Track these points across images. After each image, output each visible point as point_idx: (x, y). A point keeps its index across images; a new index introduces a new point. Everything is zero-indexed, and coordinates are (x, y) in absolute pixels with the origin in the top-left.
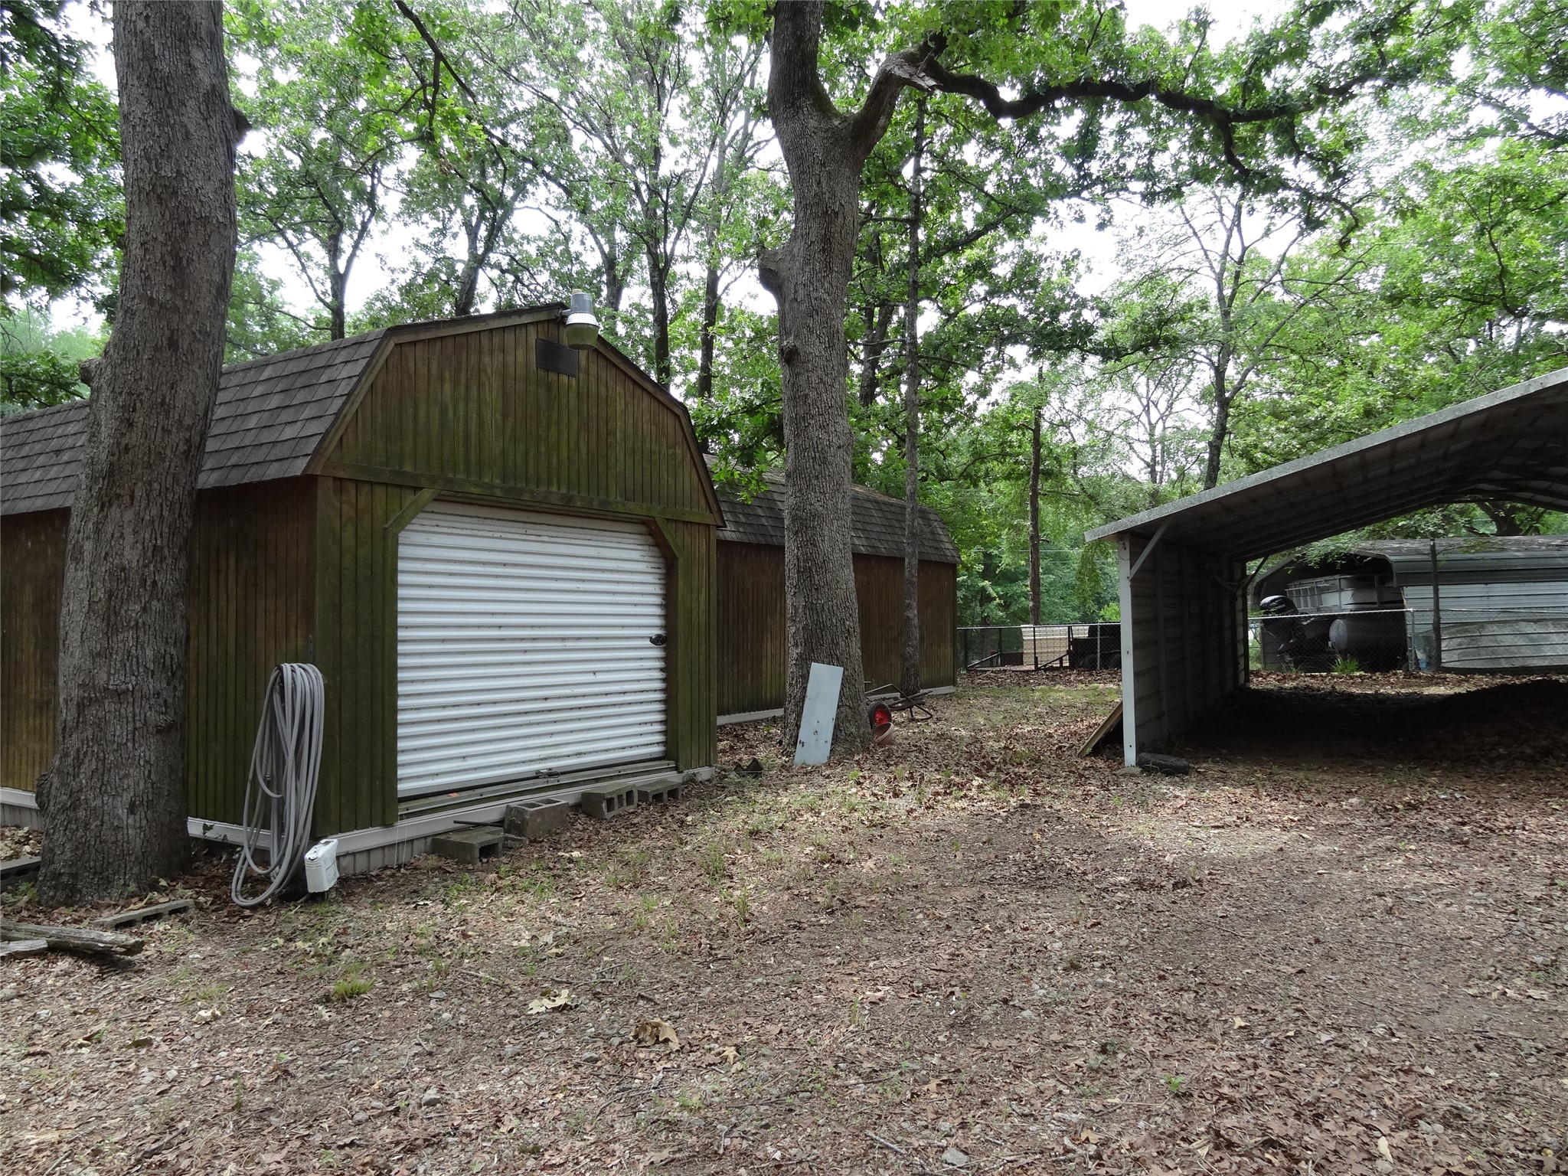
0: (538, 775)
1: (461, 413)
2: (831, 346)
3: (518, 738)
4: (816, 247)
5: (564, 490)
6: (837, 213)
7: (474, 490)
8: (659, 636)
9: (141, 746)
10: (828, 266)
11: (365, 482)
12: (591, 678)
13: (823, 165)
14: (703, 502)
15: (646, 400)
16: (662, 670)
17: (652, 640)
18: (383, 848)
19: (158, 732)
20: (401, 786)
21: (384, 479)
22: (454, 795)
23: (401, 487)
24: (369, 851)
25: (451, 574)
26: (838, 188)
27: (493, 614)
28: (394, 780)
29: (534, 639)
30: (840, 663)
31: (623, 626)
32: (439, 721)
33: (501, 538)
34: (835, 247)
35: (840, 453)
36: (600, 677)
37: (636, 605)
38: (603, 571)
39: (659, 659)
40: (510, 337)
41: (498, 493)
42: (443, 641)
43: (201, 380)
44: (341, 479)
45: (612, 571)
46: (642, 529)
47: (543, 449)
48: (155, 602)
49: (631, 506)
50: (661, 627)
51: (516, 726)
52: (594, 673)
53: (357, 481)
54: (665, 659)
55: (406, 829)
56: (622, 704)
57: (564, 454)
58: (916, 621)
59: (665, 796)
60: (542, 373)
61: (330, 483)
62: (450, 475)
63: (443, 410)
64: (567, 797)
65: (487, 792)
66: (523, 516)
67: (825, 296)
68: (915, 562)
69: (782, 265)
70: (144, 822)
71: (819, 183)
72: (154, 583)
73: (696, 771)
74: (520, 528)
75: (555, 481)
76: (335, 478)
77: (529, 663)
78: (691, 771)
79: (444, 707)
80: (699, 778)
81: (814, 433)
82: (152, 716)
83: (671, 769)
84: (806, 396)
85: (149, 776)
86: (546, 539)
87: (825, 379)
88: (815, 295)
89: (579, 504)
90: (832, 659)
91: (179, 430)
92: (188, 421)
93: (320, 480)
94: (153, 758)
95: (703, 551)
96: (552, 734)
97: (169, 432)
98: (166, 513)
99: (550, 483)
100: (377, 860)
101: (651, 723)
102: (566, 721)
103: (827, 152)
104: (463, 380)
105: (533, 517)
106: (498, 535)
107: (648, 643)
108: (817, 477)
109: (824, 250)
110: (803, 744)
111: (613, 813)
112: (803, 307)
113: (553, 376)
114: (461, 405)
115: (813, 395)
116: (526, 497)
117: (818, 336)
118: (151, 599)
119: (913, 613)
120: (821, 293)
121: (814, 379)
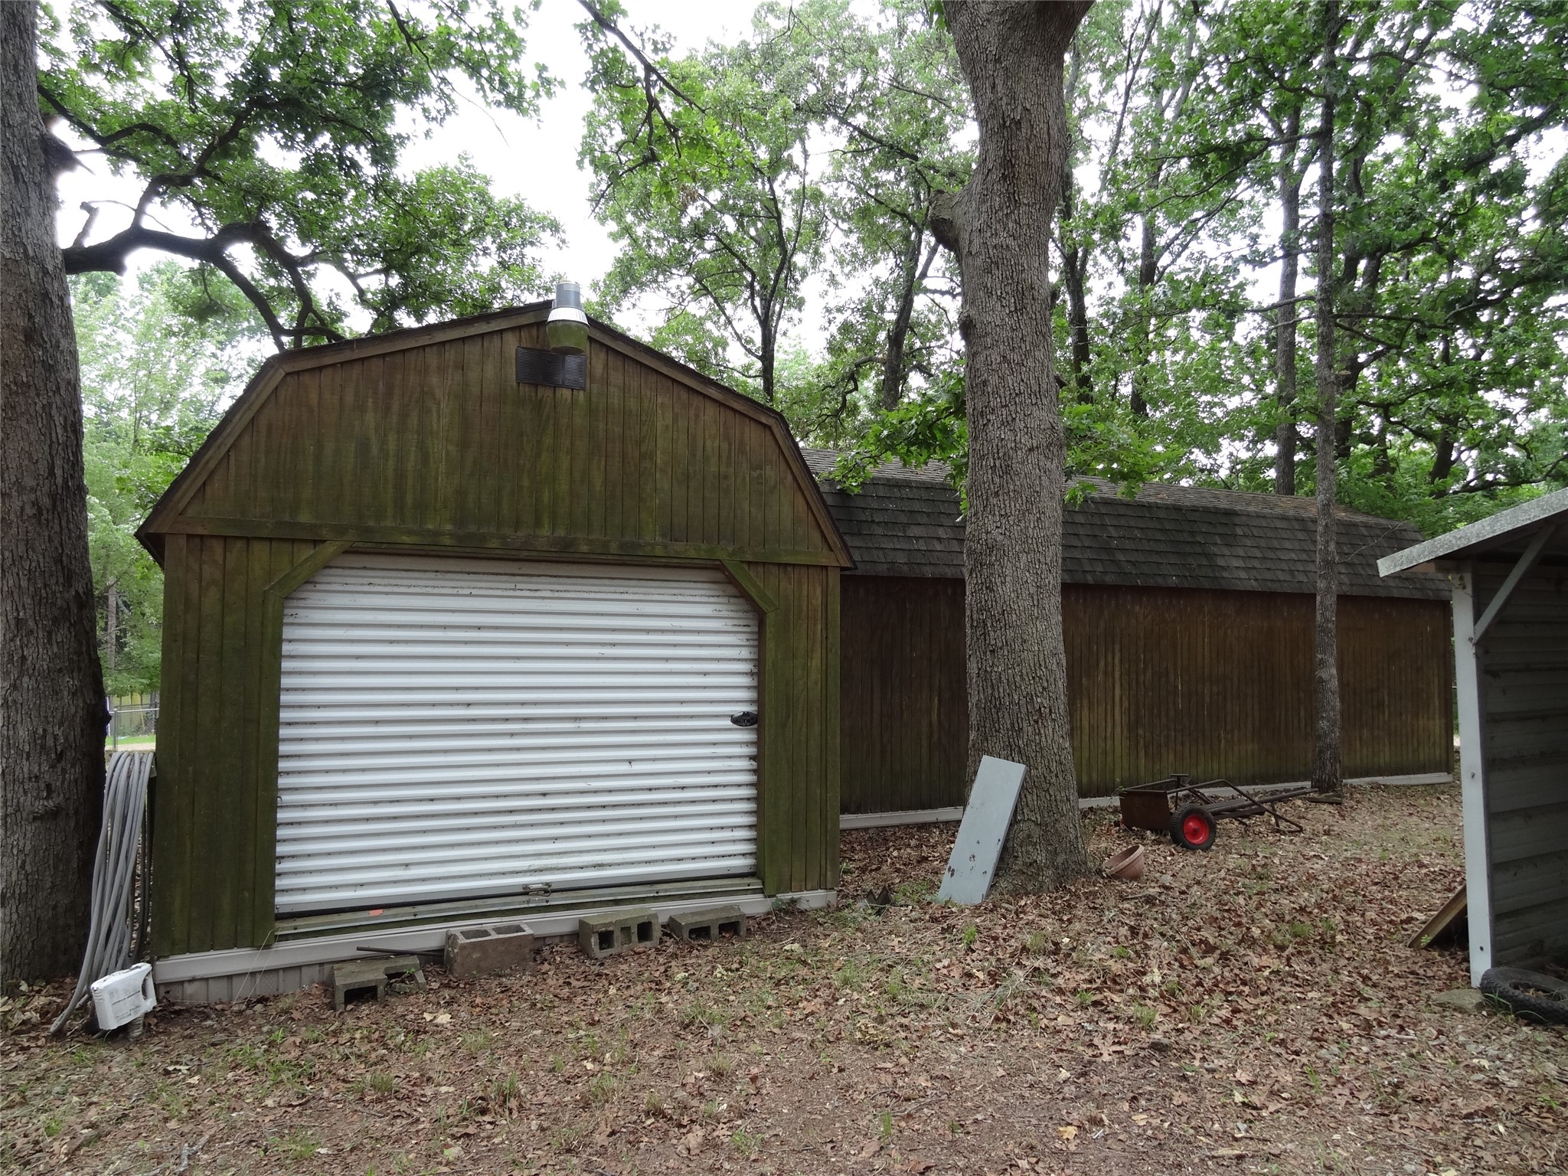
0: (526, 891)
1: (392, 446)
2: (1020, 309)
3: (497, 842)
4: (995, 176)
5: (561, 532)
6: (1019, 122)
7: (405, 539)
8: (746, 714)
9: (13, 833)
10: (1013, 200)
11: (237, 538)
12: (624, 768)
13: (998, 61)
14: (816, 536)
15: (711, 411)
16: (752, 758)
17: (736, 720)
18: (253, 974)
19: (35, 819)
20: (279, 900)
21: (265, 533)
22: (380, 912)
23: (293, 541)
24: (229, 977)
25: (391, 642)
26: (1019, 88)
27: (457, 689)
28: (272, 891)
29: (526, 719)
30: (1024, 758)
31: (682, 702)
32: (367, 820)
33: (471, 595)
34: (1021, 170)
35: (1033, 458)
36: (637, 767)
37: (705, 674)
38: (648, 631)
39: (747, 744)
40: (473, 351)
41: (447, 541)
42: (377, 722)
43: (33, 437)
44: (201, 537)
45: (663, 631)
46: (719, 576)
47: (526, 483)
48: (26, 679)
49: (679, 547)
50: (751, 702)
51: (495, 827)
52: (630, 762)
53: (225, 538)
54: (758, 743)
55: (286, 953)
56: (678, 803)
57: (564, 487)
58: (1334, 684)
59: (715, 931)
60: (525, 390)
61: (183, 542)
62: (371, 523)
63: (364, 447)
64: (562, 922)
65: (424, 912)
66: (513, 567)
67: (1010, 241)
68: (1331, 600)
69: (959, 211)
70: (15, 916)
71: (994, 87)
72: (23, 658)
73: (796, 895)
74: (504, 584)
75: (546, 521)
76: (190, 536)
77: (518, 749)
78: (788, 896)
79: (376, 803)
80: (803, 906)
81: (994, 432)
82: (27, 801)
83: (754, 891)
84: (985, 383)
85: (23, 867)
86: (549, 594)
87: (1011, 356)
88: (995, 241)
89: (584, 548)
90: (1011, 752)
91: (20, 493)
92: (29, 482)
93: (167, 539)
94: (28, 848)
95: (818, 600)
96: (555, 839)
97: (10, 496)
98: (24, 583)
99: (538, 523)
100: (243, 989)
101: (732, 828)
102: (580, 822)
103: (1004, 40)
104: (396, 406)
105: (527, 568)
106: (467, 592)
107: (728, 723)
108: (997, 494)
109: (1004, 177)
110: (952, 872)
111: (609, 951)
112: (979, 261)
113: (545, 393)
114: (392, 439)
115: (994, 380)
116: (494, 544)
117: (1000, 298)
118: (21, 675)
119: (1330, 674)
120: (1003, 238)
121: (996, 358)
